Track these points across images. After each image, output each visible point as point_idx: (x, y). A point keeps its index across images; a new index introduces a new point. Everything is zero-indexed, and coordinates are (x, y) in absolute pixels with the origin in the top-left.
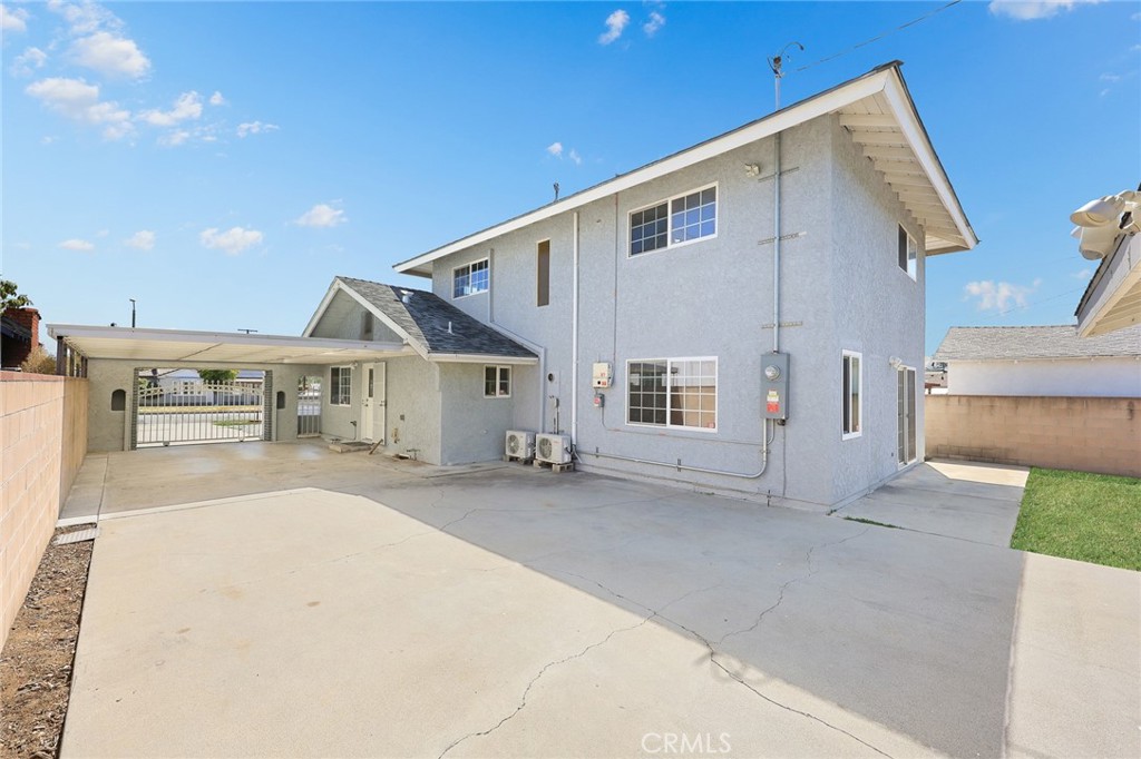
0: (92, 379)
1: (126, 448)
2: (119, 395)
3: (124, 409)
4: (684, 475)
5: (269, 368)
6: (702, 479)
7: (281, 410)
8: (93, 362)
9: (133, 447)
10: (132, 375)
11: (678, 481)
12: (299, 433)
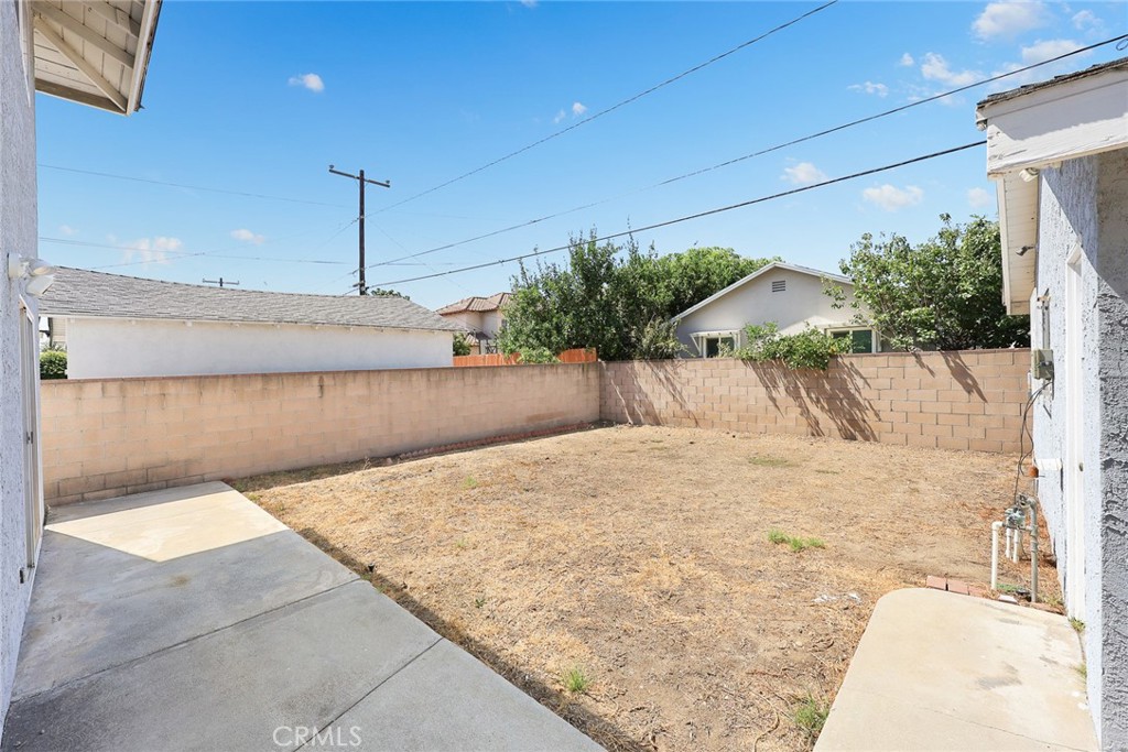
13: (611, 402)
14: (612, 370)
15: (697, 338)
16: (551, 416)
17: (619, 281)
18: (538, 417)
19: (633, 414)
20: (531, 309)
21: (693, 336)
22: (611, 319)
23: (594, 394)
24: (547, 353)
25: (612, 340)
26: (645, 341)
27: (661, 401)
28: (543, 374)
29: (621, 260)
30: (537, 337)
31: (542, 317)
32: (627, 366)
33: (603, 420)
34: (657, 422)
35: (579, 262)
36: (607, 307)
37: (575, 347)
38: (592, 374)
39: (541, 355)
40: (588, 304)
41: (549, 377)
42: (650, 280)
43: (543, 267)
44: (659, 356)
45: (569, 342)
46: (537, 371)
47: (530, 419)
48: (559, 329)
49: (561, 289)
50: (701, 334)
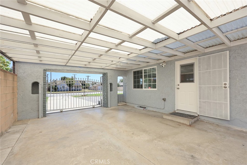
0: (19, 75)
1: (40, 116)
2: (35, 85)
3: (38, 93)
5: (105, 71)
7: (111, 92)
8: (19, 64)
9: (45, 115)
10: (43, 73)
12: (118, 102)
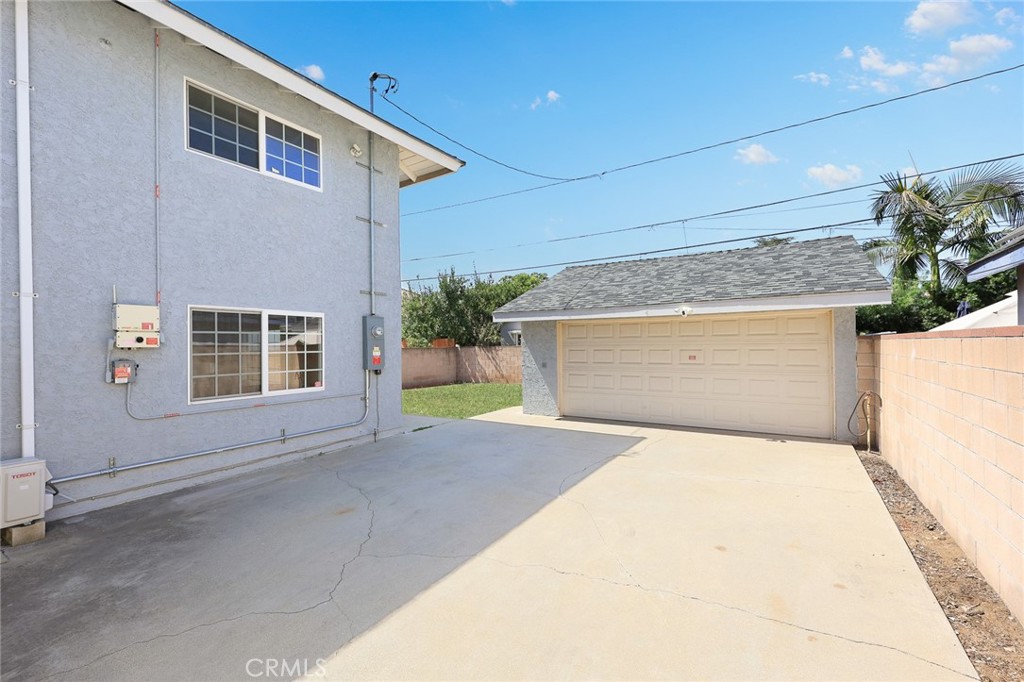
4: (291, 445)
6: (309, 442)
11: (279, 456)
13: (462, 371)
14: (464, 352)
15: (512, 334)
16: (427, 378)
17: (468, 299)
18: (421, 378)
19: (475, 377)
20: (415, 314)
21: (509, 333)
22: (463, 322)
23: (453, 366)
24: (426, 341)
25: (463, 334)
26: (481, 336)
27: (490, 370)
28: (423, 354)
29: (469, 286)
30: (419, 331)
31: (422, 320)
32: (472, 349)
33: (458, 381)
34: (488, 381)
35: (444, 286)
36: (461, 314)
37: (442, 337)
38: (452, 354)
39: (421, 343)
40: (449, 312)
41: (427, 355)
42: (488, 299)
43: (422, 287)
44: (490, 345)
45: (438, 334)
46: (419, 352)
47: (415, 379)
48: (432, 327)
49: (433, 303)
50: (514, 332)
